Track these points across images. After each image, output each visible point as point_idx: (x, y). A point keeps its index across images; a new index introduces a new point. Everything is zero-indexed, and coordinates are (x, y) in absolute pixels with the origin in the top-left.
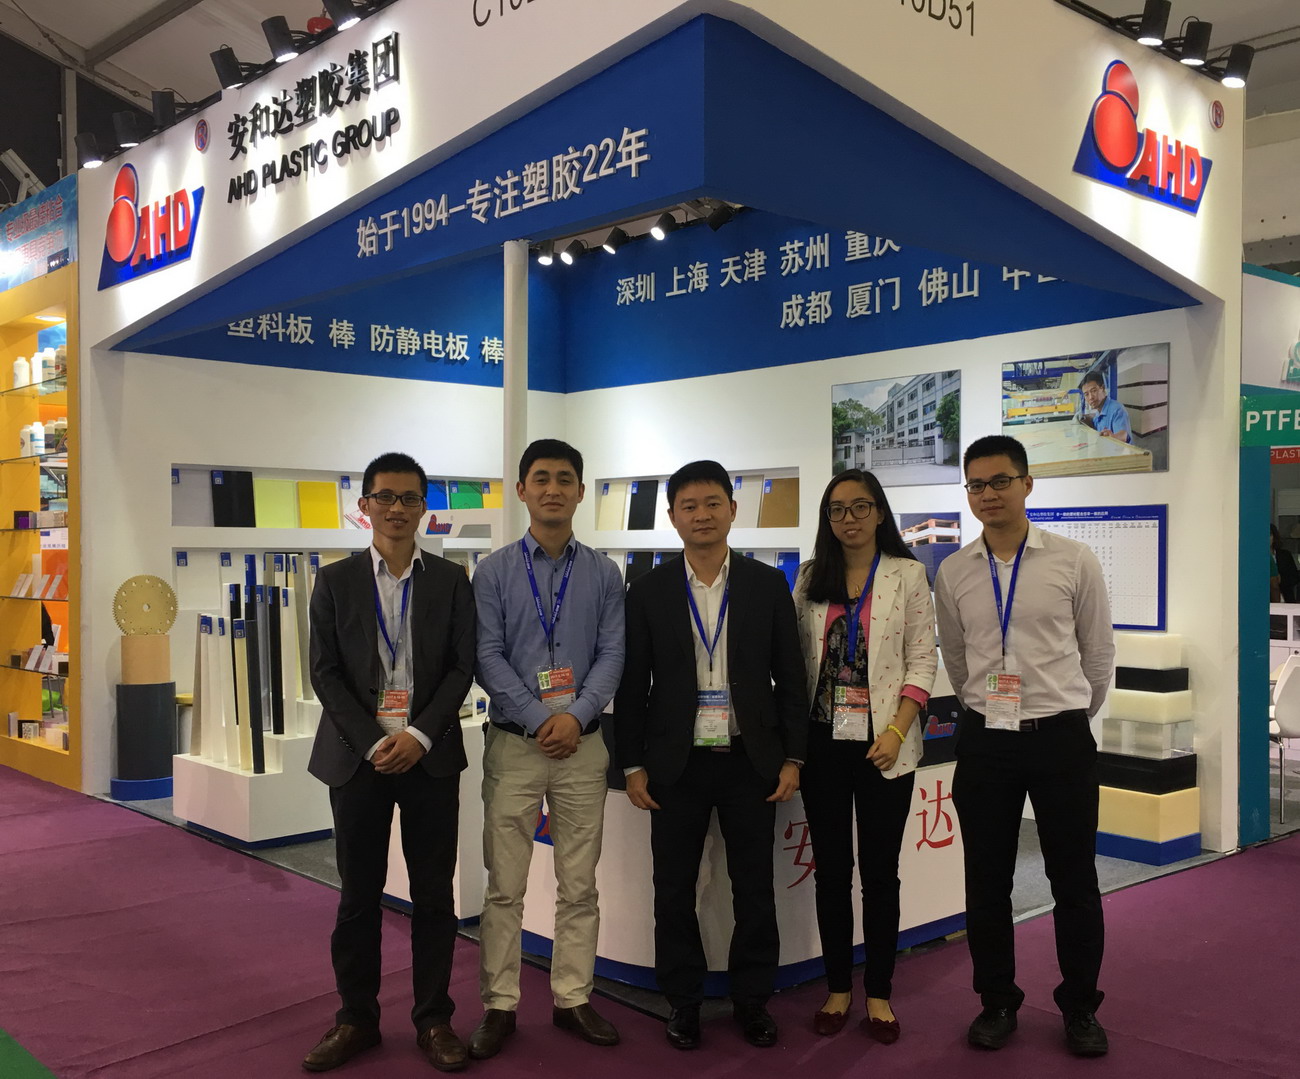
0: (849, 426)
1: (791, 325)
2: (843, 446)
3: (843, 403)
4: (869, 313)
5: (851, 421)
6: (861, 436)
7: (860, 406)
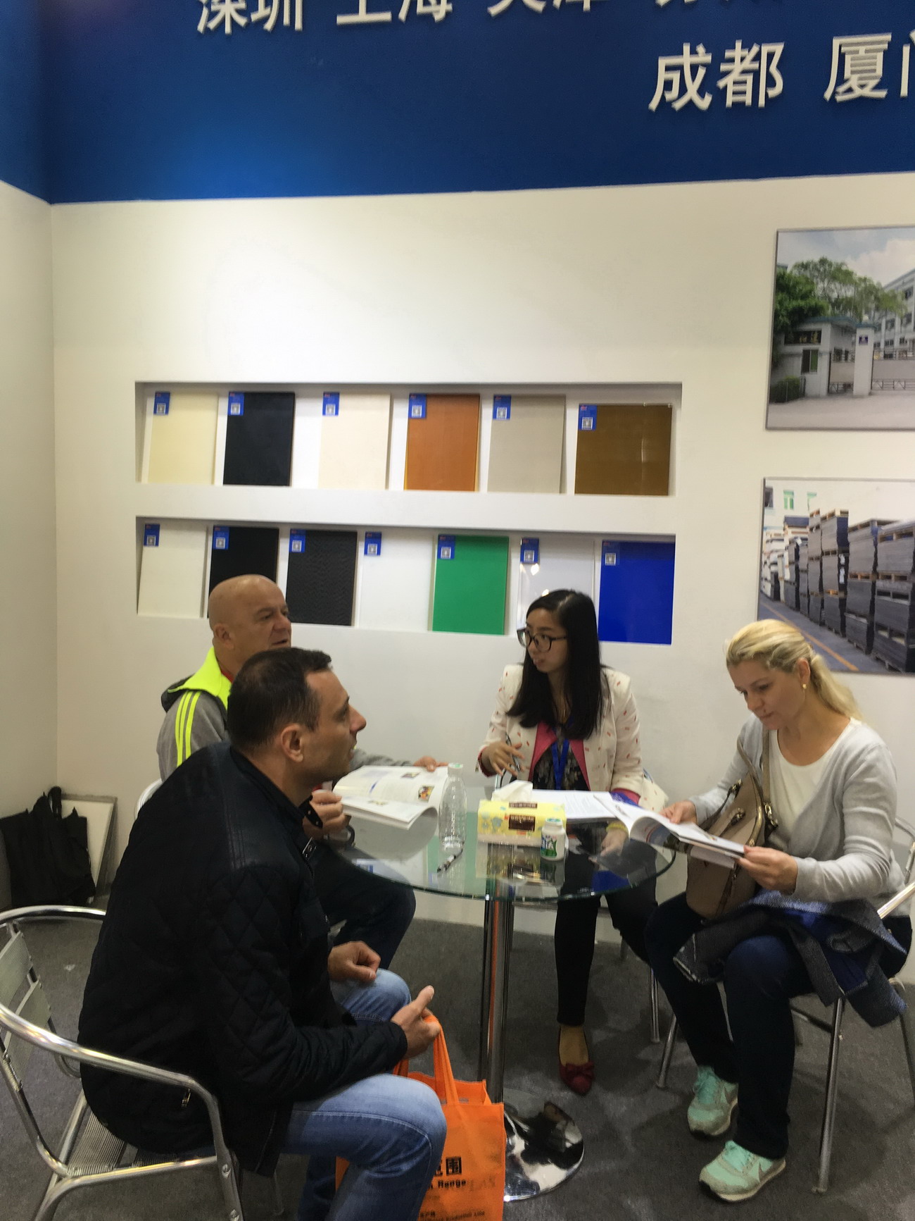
0: (816, 312)
1: (678, 105)
2: (799, 349)
3: (804, 266)
4: (882, 94)
5: (823, 303)
6: (846, 330)
7: (848, 274)
